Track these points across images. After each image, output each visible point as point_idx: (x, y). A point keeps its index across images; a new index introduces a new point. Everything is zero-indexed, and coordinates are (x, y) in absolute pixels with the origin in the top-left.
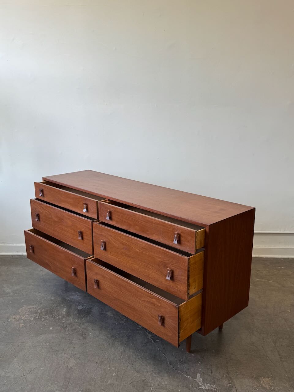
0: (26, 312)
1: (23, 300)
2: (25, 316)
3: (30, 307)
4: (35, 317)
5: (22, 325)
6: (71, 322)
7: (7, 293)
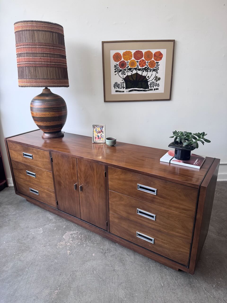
0: (69, 239)
1: (65, 226)
2: (70, 243)
3: (72, 232)
4: (78, 243)
5: (69, 252)
6: (108, 246)
7: (51, 220)
